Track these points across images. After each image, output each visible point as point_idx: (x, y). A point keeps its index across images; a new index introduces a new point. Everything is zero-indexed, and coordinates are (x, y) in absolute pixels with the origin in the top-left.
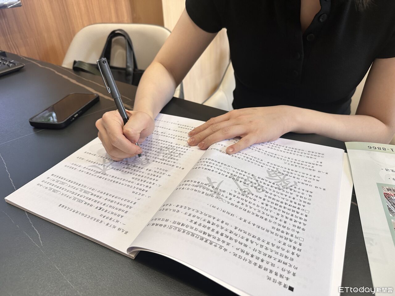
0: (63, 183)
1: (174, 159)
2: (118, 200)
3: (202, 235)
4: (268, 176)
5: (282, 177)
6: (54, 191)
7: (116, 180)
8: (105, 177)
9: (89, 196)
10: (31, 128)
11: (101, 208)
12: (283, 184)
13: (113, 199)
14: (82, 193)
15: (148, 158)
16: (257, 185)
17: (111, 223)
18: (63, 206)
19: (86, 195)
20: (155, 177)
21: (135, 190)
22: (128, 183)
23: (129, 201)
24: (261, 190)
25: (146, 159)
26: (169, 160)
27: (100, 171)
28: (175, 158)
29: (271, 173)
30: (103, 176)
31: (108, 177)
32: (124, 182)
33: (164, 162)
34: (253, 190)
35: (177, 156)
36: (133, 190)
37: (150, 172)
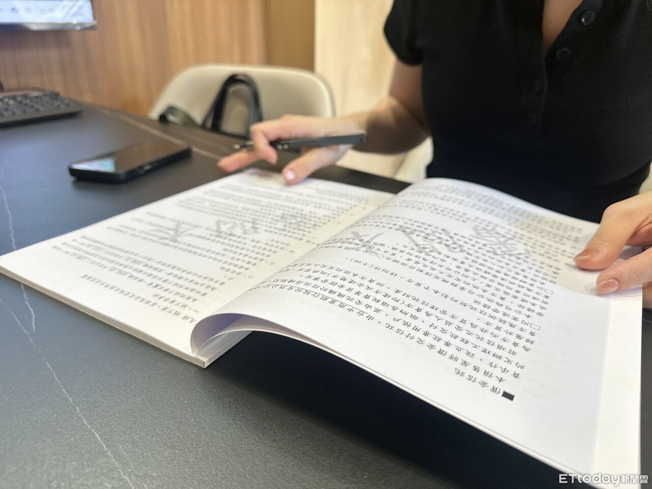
2: (190, 277)
5: (502, 239)
7: (194, 250)
8: (175, 244)
9: (140, 267)
11: (158, 286)
12: (504, 249)
13: (184, 275)
16: (451, 242)
17: (172, 307)
18: (90, 278)
19: (135, 266)
20: (266, 252)
21: (226, 266)
22: (213, 256)
23: (211, 280)
24: (458, 250)
25: (253, 227)
26: (295, 231)
27: (166, 236)
28: (306, 229)
29: (480, 231)
31: (180, 246)
32: (208, 254)
33: (285, 233)
34: (441, 248)
35: (309, 228)
36: (221, 265)
37: (258, 245)
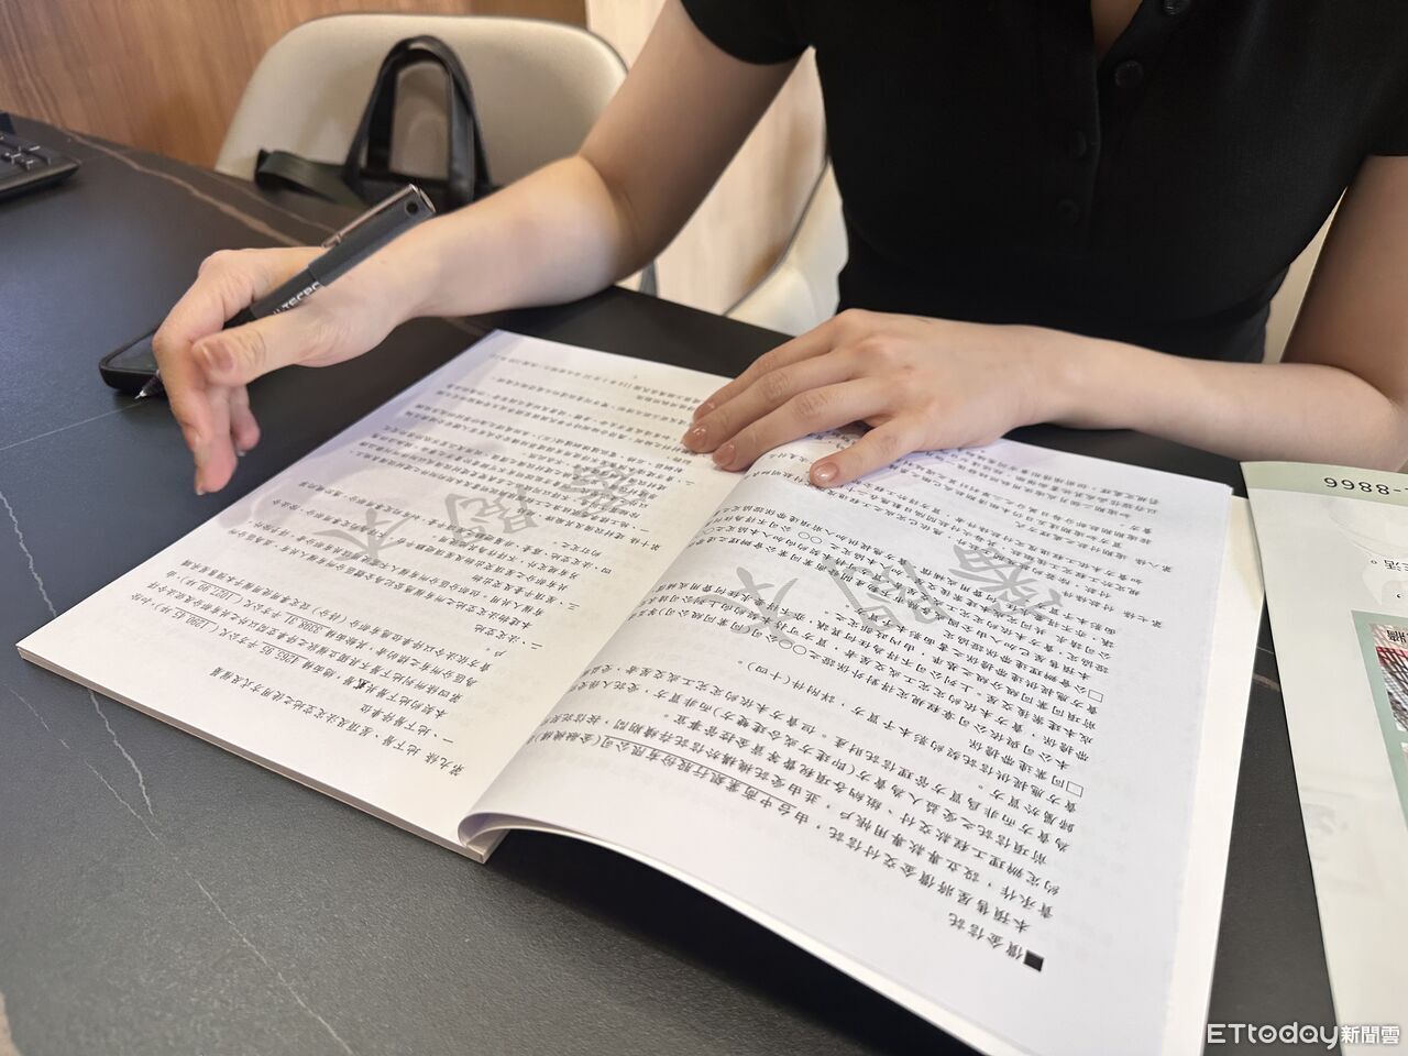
0: (225, 594)
1: (624, 513)
2: (422, 656)
3: (717, 765)
4: (956, 564)
5: (1008, 572)
6: (194, 621)
7: (416, 584)
8: (376, 571)
9: (320, 639)
10: (108, 393)
11: (364, 684)
12: (1012, 597)
13: (408, 651)
14: (293, 630)
15: (530, 507)
16: (918, 596)
17: (401, 734)
18: (228, 675)
19: (310, 637)
20: (555, 577)
21: (485, 621)
22: (458, 597)
23: (463, 660)
24: (932, 615)
25: (522, 511)
26: (606, 514)
27: (355, 550)
28: (625, 508)
29: (968, 557)
30: (368, 569)
31: (386, 574)
32: (445, 593)
33: (587, 521)
34: (902, 612)
35: (633, 503)
36: (475, 619)
37: (539, 560)
